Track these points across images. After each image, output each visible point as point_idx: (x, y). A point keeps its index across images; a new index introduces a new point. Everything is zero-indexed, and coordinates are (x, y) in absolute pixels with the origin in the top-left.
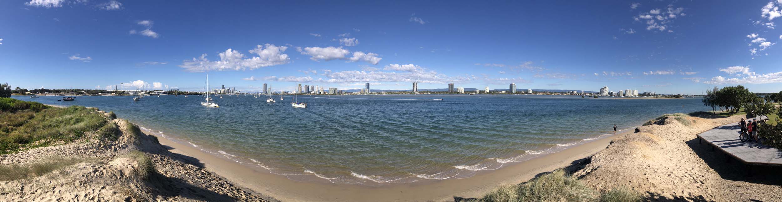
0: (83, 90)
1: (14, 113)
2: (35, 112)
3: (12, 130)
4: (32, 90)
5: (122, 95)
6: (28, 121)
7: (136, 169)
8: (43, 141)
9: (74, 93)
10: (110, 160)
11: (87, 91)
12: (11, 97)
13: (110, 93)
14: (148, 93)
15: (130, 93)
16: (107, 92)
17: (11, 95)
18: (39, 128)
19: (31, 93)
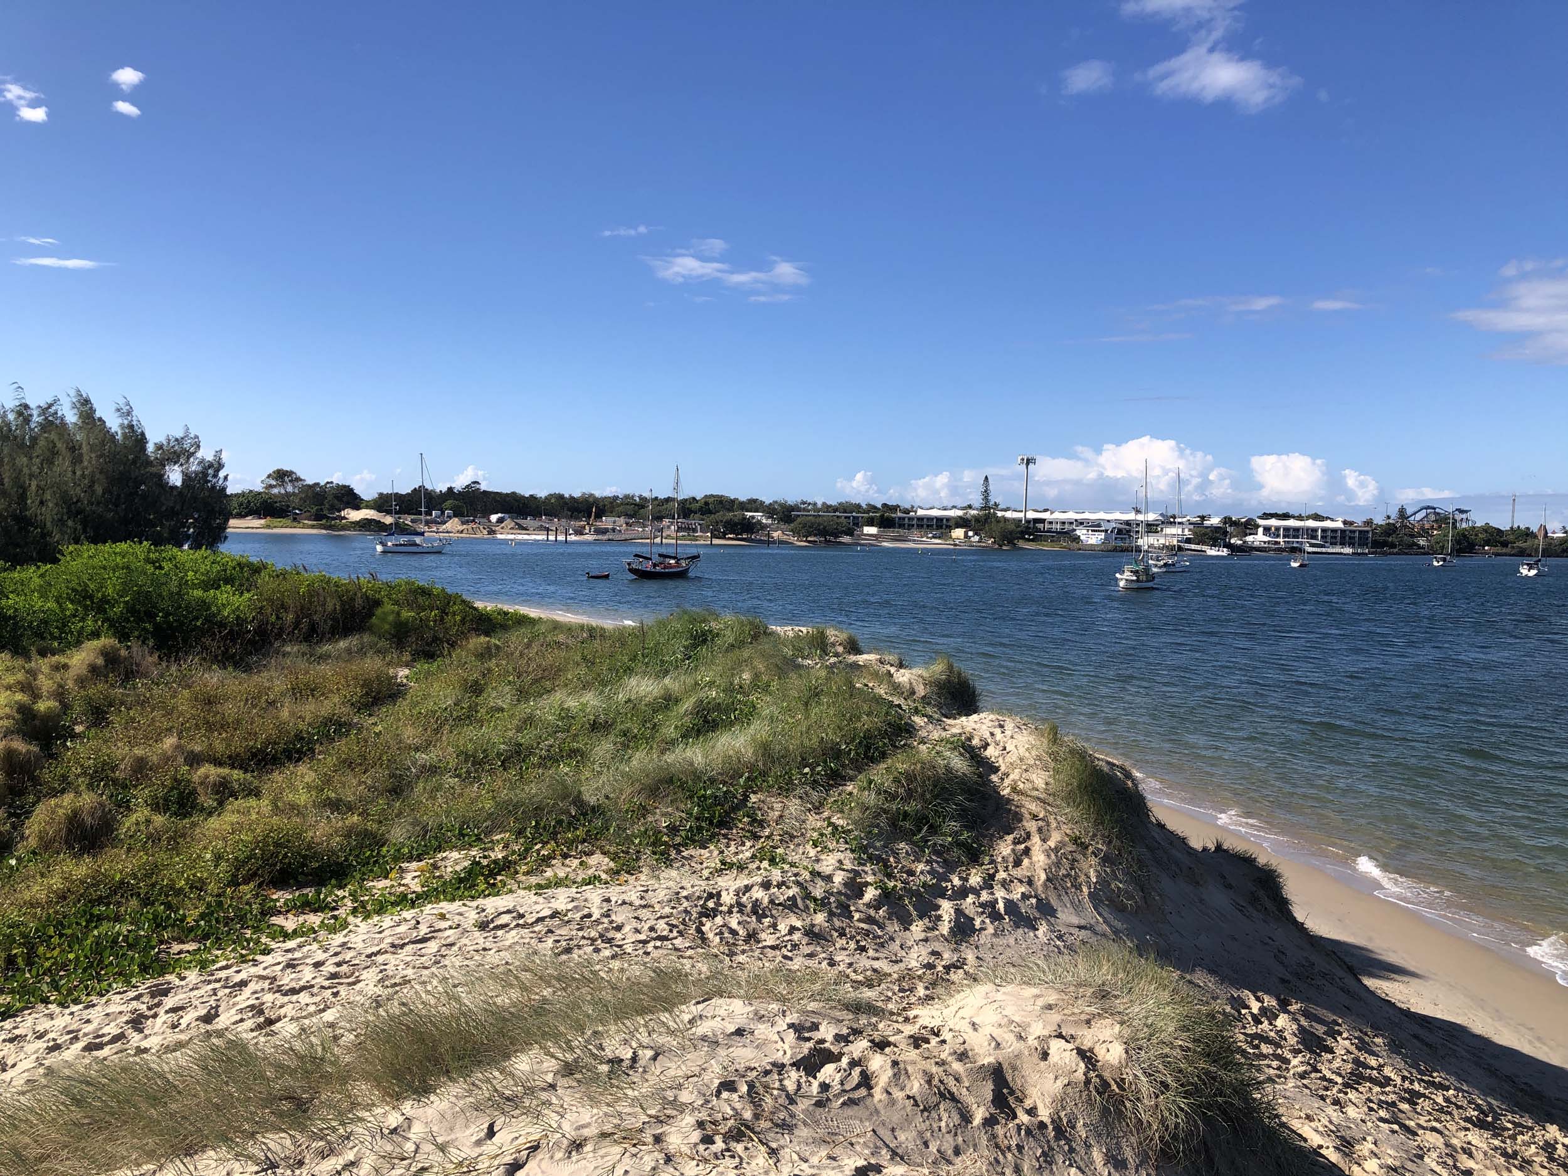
0: (754, 504)
1: (248, 669)
2: (407, 657)
3: (224, 792)
4: (389, 496)
5: (1021, 544)
6: (349, 725)
7: (1107, 1075)
8: (454, 861)
9: (694, 522)
10: (921, 991)
11: (785, 514)
12: (223, 548)
13: (941, 526)
14: (1215, 536)
15: (1081, 532)
16: (920, 519)
17: (223, 527)
18: (432, 770)
19: (388, 520)
